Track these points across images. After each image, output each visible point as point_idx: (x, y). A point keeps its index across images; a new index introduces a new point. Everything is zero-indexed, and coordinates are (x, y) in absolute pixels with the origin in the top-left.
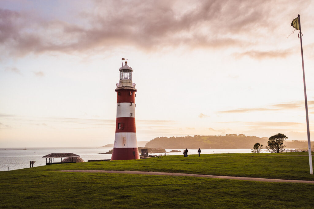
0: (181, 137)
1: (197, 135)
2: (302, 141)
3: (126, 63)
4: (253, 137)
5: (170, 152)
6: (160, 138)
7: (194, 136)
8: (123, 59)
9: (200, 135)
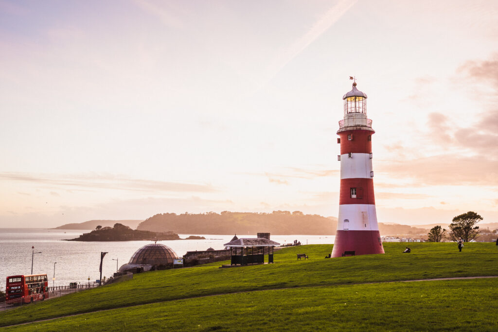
0: (199, 215)
1: (225, 212)
2: (390, 224)
3: (355, 85)
4: (315, 215)
5: (187, 239)
6: (163, 214)
7: (222, 213)
8: (351, 78)
9: (232, 212)
